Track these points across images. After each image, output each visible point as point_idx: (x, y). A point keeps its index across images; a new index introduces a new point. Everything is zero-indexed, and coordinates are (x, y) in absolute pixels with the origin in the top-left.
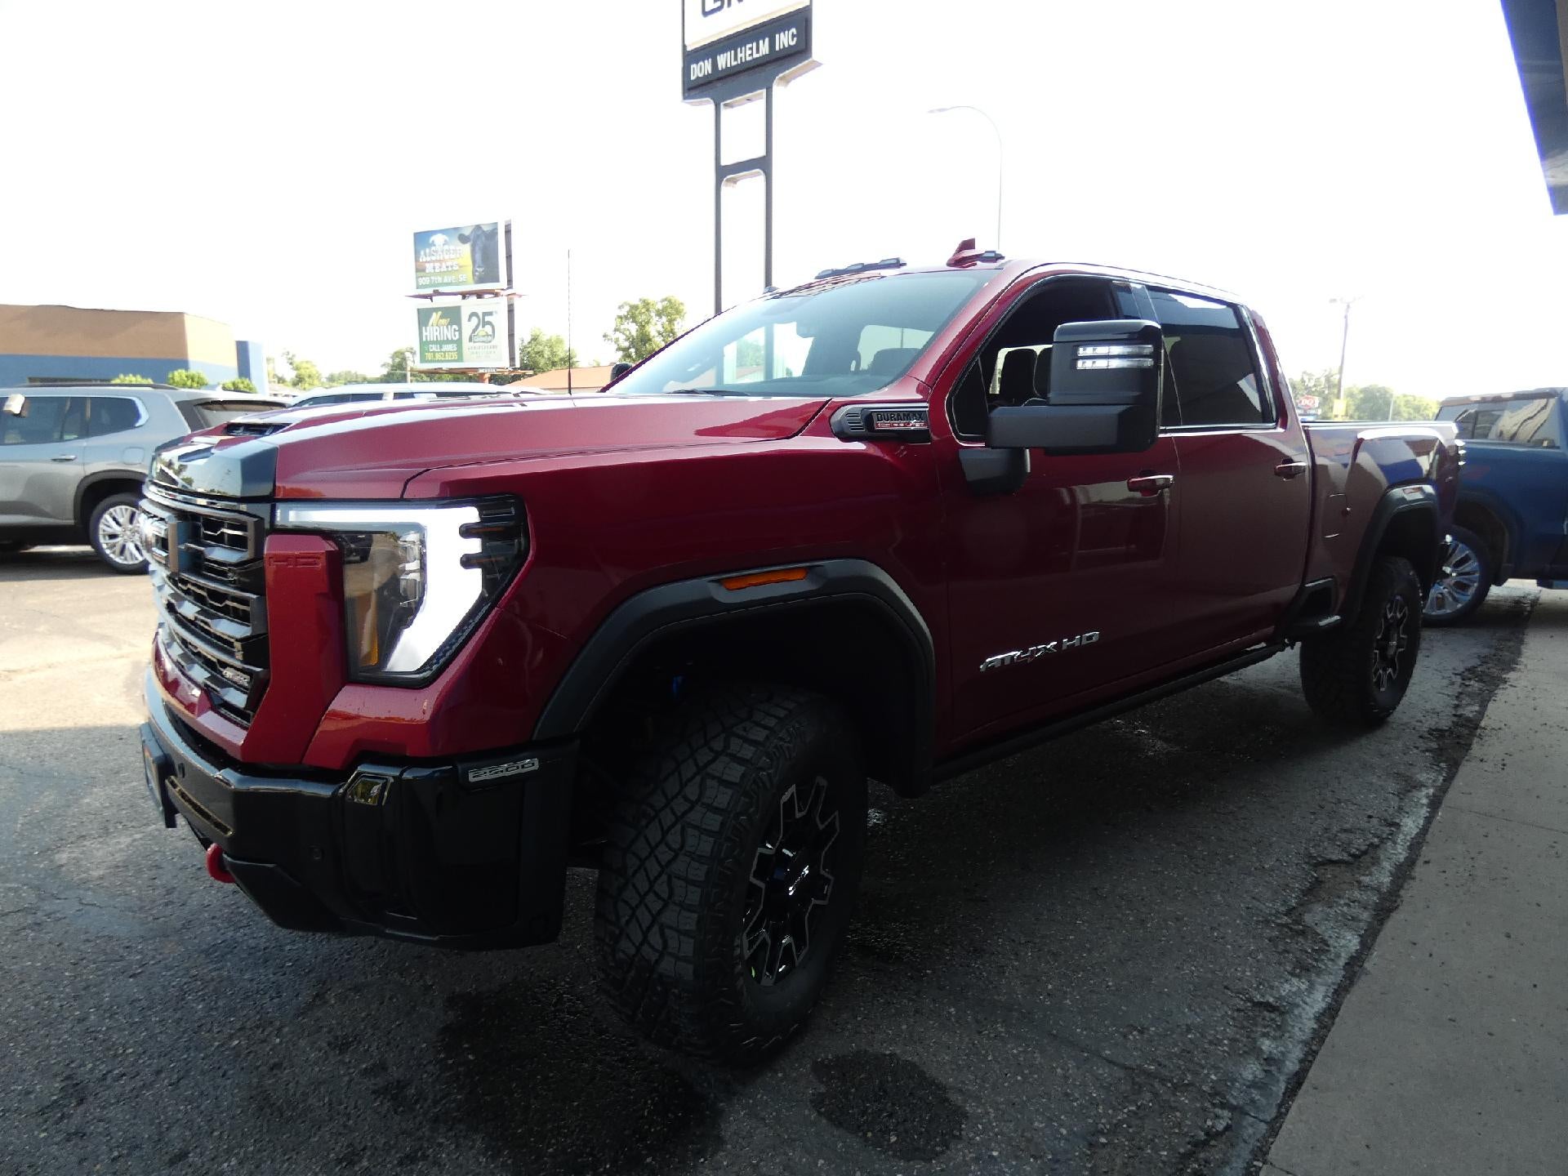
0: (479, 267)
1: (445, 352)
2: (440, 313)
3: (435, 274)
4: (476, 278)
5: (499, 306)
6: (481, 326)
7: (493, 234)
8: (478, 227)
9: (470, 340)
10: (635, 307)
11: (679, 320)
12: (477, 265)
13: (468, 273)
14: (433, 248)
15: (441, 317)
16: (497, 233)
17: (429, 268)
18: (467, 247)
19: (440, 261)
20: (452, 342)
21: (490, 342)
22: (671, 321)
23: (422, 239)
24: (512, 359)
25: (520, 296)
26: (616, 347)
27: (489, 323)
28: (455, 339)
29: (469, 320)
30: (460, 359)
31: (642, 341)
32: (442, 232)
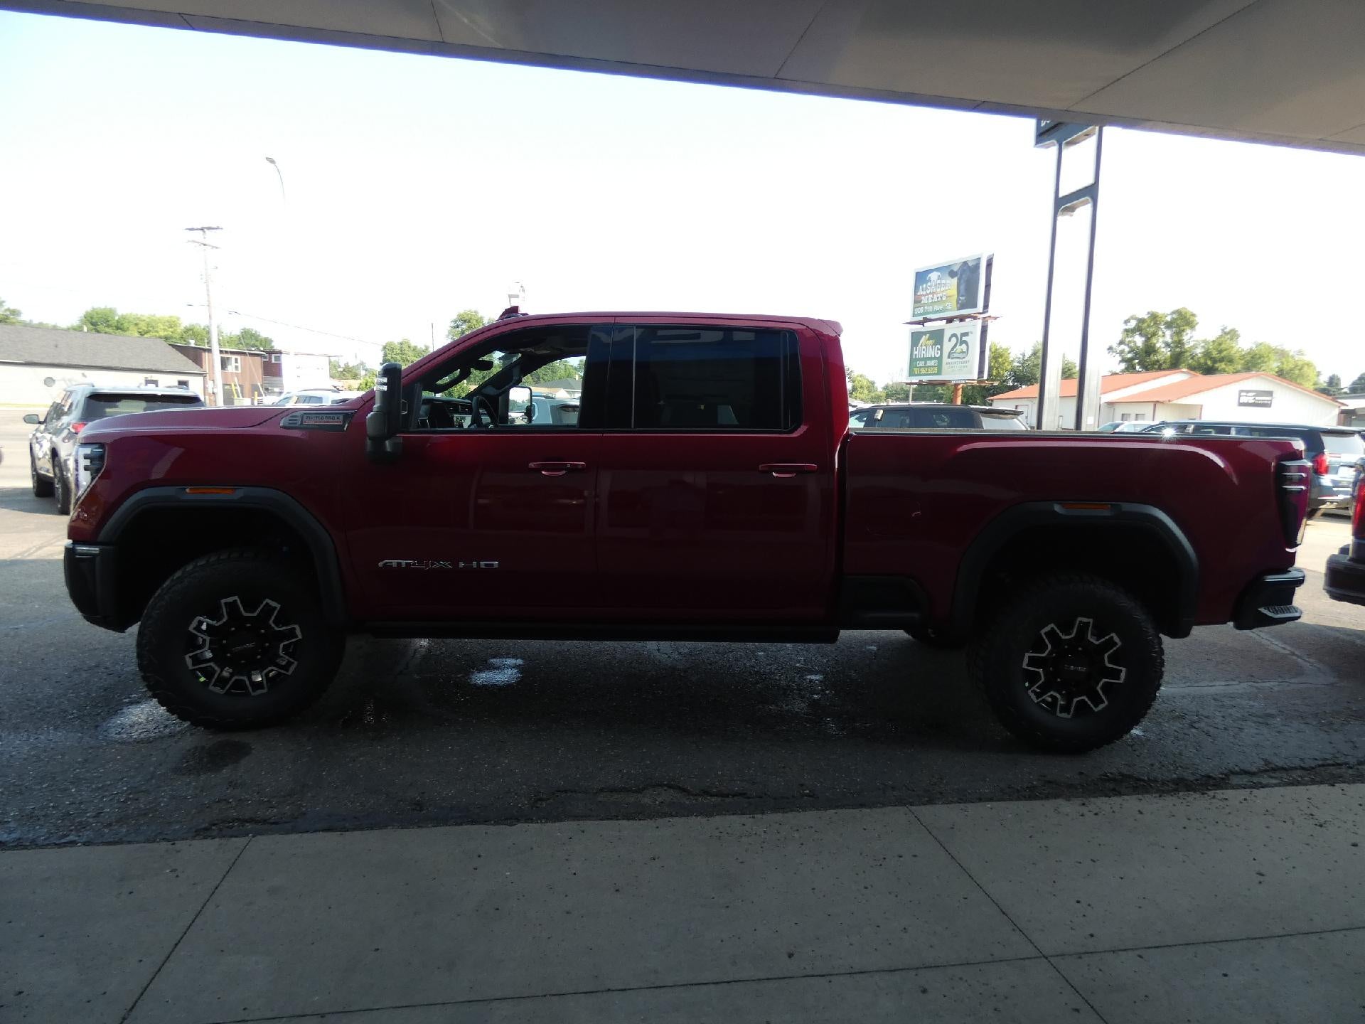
0: (962, 296)
1: (928, 367)
2: (928, 335)
3: (928, 304)
4: (959, 305)
5: (974, 327)
6: (958, 344)
7: (977, 267)
8: (965, 263)
9: (949, 357)
10: (1141, 321)
11: (1188, 331)
12: (960, 294)
13: (953, 302)
14: (929, 284)
15: (928, 339)
16: (979, 268)
17: (924, 300)
18: (955, 281)
19: (933, 293)
20: (935, 358)
21: (964, 358)
22: (1179, 333)
23: (921, 277)
24: (981, 372)
25: (996, 318)
26: (1120, 358)
27: (966, 342)
28: (937, 356)
29: (950, 340)
30: (939, 373)
31: (1146, 352)
32: (937, 270)
